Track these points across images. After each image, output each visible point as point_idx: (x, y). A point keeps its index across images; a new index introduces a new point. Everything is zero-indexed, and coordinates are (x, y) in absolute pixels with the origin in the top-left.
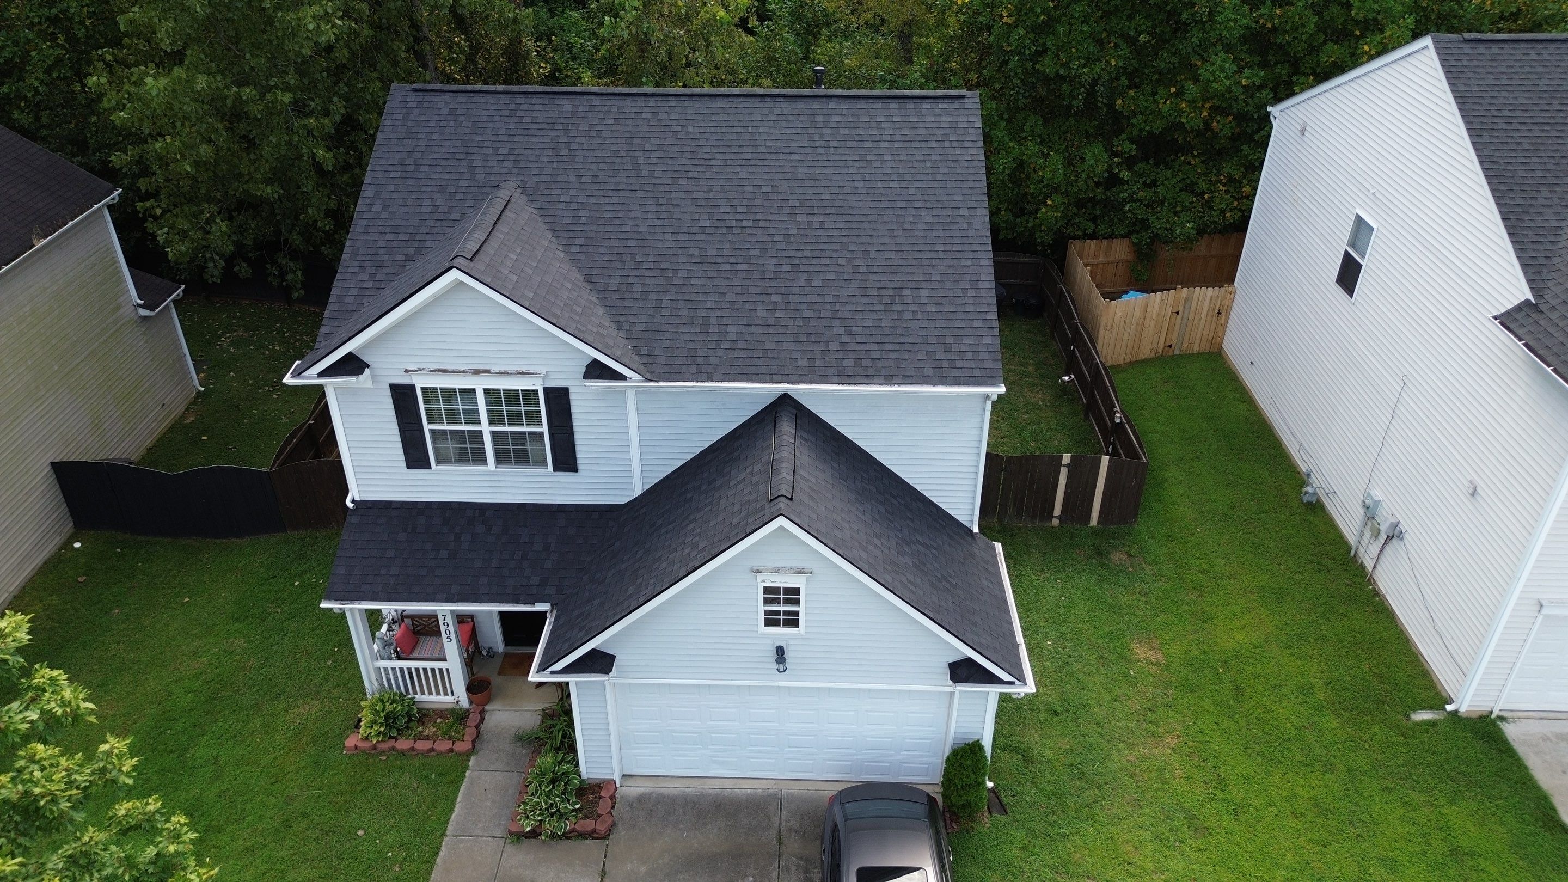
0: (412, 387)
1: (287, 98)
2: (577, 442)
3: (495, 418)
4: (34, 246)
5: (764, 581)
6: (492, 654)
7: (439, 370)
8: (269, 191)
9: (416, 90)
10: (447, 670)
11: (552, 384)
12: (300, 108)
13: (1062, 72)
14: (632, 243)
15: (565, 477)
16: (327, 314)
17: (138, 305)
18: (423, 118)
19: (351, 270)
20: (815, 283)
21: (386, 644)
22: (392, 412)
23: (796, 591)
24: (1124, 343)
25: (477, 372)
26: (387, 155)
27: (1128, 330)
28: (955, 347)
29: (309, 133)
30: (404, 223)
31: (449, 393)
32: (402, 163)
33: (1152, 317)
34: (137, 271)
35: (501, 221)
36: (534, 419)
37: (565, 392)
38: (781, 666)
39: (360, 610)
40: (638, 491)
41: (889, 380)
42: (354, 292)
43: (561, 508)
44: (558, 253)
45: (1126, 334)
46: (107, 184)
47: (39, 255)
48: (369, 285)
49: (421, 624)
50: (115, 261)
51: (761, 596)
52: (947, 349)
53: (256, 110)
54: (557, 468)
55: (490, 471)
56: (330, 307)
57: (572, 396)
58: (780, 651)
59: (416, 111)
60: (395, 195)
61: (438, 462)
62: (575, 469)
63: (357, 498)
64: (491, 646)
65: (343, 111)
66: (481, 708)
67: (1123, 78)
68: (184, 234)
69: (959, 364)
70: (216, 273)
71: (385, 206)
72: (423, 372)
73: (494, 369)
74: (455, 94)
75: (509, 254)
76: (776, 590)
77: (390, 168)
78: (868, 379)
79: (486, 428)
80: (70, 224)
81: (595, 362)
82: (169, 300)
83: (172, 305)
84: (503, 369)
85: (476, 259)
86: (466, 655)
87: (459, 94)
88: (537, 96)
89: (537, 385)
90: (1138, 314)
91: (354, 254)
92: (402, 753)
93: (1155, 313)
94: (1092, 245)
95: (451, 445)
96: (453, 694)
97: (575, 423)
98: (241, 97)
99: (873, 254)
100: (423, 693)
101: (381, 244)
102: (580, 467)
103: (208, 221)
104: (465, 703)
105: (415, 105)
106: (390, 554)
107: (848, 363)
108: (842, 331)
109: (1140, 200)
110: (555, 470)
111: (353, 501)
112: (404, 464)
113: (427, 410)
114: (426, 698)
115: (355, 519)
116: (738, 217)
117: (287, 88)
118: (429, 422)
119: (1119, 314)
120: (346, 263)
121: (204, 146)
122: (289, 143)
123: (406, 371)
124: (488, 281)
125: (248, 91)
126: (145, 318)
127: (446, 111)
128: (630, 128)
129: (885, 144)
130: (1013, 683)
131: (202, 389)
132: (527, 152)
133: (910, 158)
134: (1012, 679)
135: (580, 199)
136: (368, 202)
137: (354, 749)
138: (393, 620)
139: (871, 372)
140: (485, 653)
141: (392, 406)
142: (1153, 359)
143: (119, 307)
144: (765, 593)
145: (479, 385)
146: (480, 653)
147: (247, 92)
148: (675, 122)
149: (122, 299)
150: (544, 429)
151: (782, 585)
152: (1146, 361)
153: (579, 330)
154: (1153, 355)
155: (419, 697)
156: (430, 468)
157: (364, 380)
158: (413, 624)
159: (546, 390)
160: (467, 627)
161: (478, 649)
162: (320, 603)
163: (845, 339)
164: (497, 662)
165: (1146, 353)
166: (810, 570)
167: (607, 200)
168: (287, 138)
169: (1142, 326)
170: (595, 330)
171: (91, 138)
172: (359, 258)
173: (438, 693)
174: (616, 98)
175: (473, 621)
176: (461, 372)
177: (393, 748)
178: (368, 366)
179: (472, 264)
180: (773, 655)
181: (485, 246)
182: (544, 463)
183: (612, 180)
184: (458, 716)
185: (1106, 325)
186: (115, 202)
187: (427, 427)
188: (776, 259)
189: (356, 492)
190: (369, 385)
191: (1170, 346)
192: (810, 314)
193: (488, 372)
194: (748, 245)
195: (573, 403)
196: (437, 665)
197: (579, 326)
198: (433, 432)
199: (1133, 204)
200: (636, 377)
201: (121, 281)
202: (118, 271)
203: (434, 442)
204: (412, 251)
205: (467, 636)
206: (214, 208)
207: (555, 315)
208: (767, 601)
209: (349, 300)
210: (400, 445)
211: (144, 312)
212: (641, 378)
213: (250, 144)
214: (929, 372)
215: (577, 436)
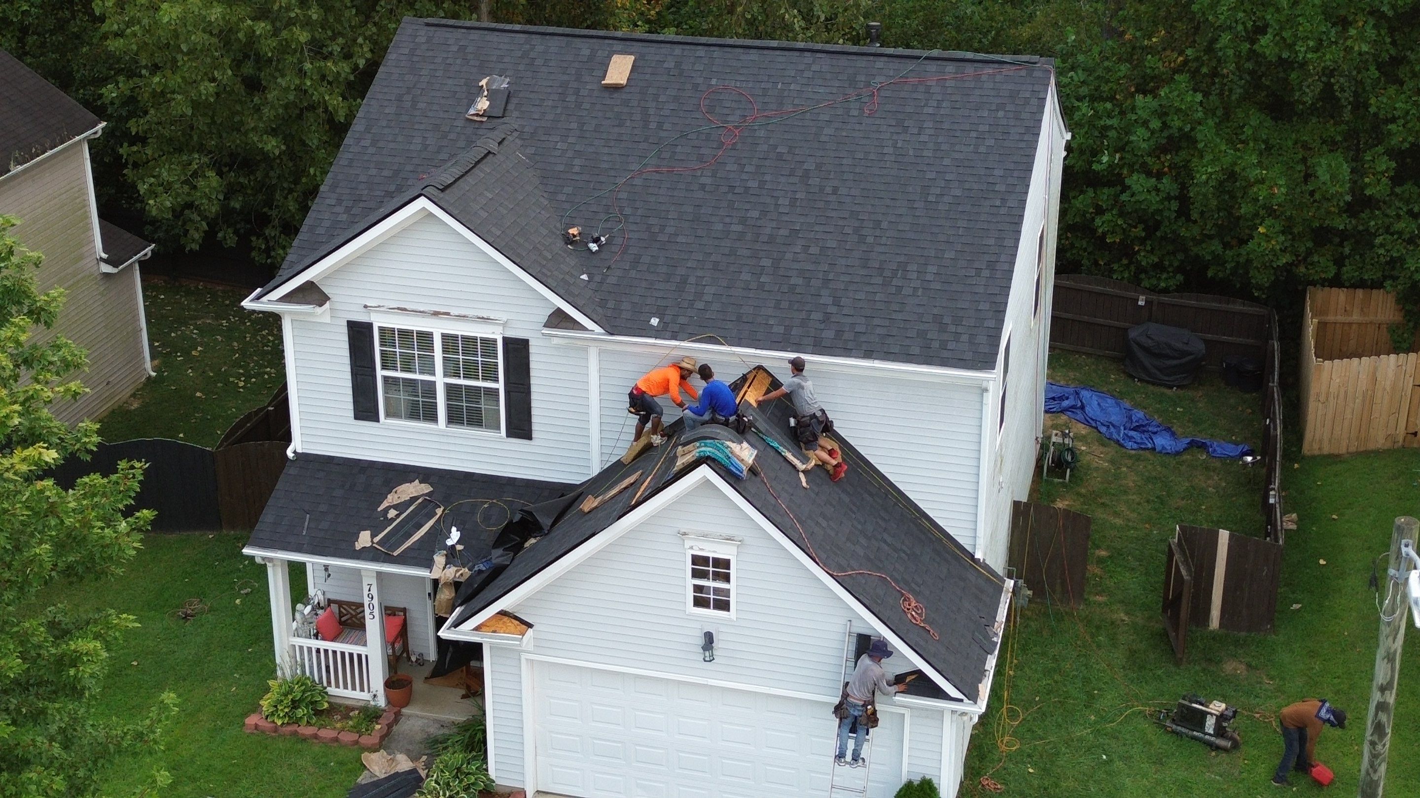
0: (370, 326)
1: (303, 37)
2: (534, 404)
3: (451, 369)
4: (9, 171)
5: (691, 548)
6: (421, 662)
7: (398, 309)
8: (272, 145)
9: (428, 25)
10: (367, 656)
11: (512, 334)
12: (318, 50)
13: (1285, 55)
14: (622, 195)
15: (518, 444)
16: (295, 243)
17: (102, 259)
18: (430, 53)
19: (328, 201)
20: (812, 250)
21: (306, 621)
22: (346, 353)
23: (726, 564)
24: (1346, 423)
25: (436, 314)
26: (386, 90)
27: (1352, 405)
28: (952, 328)
29: (323, 77)
30: (389, 159)
31: (405, 334)
32: (399, 99)
33: (1385, 389)
34: (106, 222)
35: (485, 161)
36: (490, 373)
37: (525, 343)
38: (707, 654)
39: (282, 560)
40: (595, 471)
41: (868, 355)
42: (327, 224)
43: (511, 481)
44: (542, 200)
45: (1348, 411)
46: (92, 116)
47: (12, 184)
48: (344, 217)
49: (348, 613)
50: (85, 205)
51: (689, 566)
52: (943, 327)
53: (267, 47)
54: (509, 434)
55: (440, 430)
56: (300, 236)
57: (532, 350)
58: (709, 640)
59: (424, 47)
60: (386, 131)
61: (388, 415)
62: (529, 437)
63: (299, 450)
64: (422, 652)
65: (369, 55)
66: (396, 709)
67: (1373, 68)
68: (168, 187)
69: (951, 346)
70: (197, 236)
71: (374, 143)
72: (382, 309)
73: (454, 312)
74: (469, 31)
75: (485, 192)
76: (704, 560)
77: (386, 103)
78: (846, 352)
79: (440, 380)
80: (49, 153)
81: (559, 312)
82: (135, 258)
83: (137, 266)
84: (463, 313)
85: (447, 192)
86: (390, 652)
87: (472, 31)
88: (556, 38)
89: (496, 334)
90: (1363, 384)
91: (334, 187)
92: (304, 739)
93: (1388, 383)
94: (1340, 296)
95: (403, 396)
96: (369, 691)
97: (533, 381)
98: (254, 31)
99: (884, 225)
100: (337, 686)
101: (363, 178)
102: (535, 435)
103: (195, 174)
104: (382, 702)
105: (423, 40)
106: (323, 508)
107: (829, 334)
108: (830, 301)
109: (1400, 233)
110: (508, 436)
111: (295, 452)
112: (351, 414)
113: (383, 353)
114: (341, 692)
115: (292, 471)
116: (744, 176)
117: (307, 23)
118: (384, 367)
119: (1336, 380)
120: (324, 195)
121: (207, 83)
122: (298, 89)
123: (366, 307)
124: (455, 212)
125: (263, 25)
126: (107, 275)
127: (455, 48)
128: (647, 77)
129: (931, 111)
130: (961, 700)
131: (154, 374)
132: (532, 96)
133: (956, 127)
134: (960, 696)
135: (577, 148)
136: (357, 135)
137: (253, 727)
138: (319, 603)
139: (850, 345)
140: (413, 659)
141: (346, 346)
142: (1388, 450)
143: (81, 257)
144: (694, 563)
145: (438, 329)
146: (409, 658)
147: (261, 27)
148: (699, 73)
149: (85, 249)
150: (500, 386)
151: (711, 555)
152: (1377, 453)
153: (543, 274)
154: (1388, 445)
155: (332, 690)
156: (378, 421)
157: (321, 313)
158: (340, 611)
159: (505, 340)
160: (398, 620)
161: (405, 648)
162: (243, 547)
163: (833, 309)
164: (427, 671)
165: (1379, 441)
166: (740, 539)
167: (606, 150)
168: (297, 82)
169: (1369, 400)
170: (561, 276)
171: (78, 71)
172: (338, 190)
173: (354, 689)
174: (640, 44)
175: (405, 615)
176: (420, 312)
177: (295, 733)
178: (329, 299)
179: (442, 195)
180: (701, 641)
181: (461, 180)
182: (498, 428)
183: (616, 130)
184: (370, 714)
185: (1318, 395)
186: (97, 136)
187: (380, 373)
188: (775, 223)
189: (298, 445)
190: (327, 319)
191: (1415, 434)
192: (800, 281)
193: (448, 314)
194: (748, 206)
195: (533, 358)
196: (356, 649)
197: (544, 270)
198: (386, 379)
199: (1389, 237)
200: (598, 329)
201: (88, 228)
202: (87, 216)
203: (386, 392)
204: (392, 188)
205: (395, 632)
206: (204, 160)
207: (519, 255)
208: (696, 574)
209: (321, 231)
210: (350, 392)
211: (106, 268)
212: (603, 331)
213: (253, 85)
214: (916, 350)
215: (534, 396)
